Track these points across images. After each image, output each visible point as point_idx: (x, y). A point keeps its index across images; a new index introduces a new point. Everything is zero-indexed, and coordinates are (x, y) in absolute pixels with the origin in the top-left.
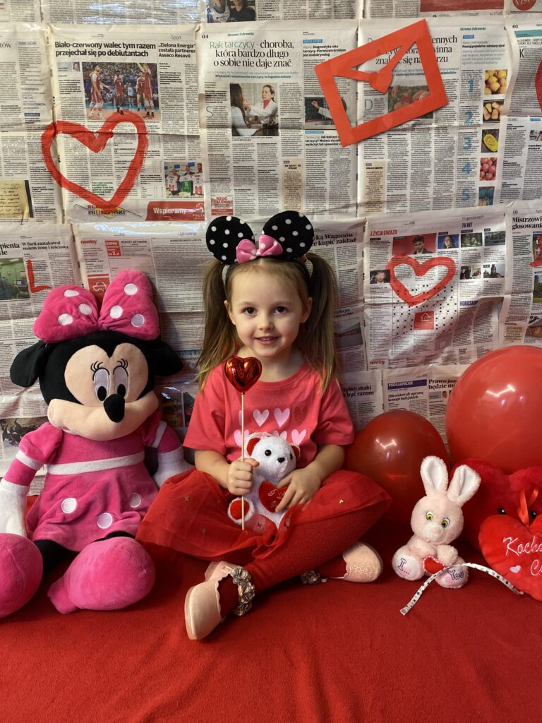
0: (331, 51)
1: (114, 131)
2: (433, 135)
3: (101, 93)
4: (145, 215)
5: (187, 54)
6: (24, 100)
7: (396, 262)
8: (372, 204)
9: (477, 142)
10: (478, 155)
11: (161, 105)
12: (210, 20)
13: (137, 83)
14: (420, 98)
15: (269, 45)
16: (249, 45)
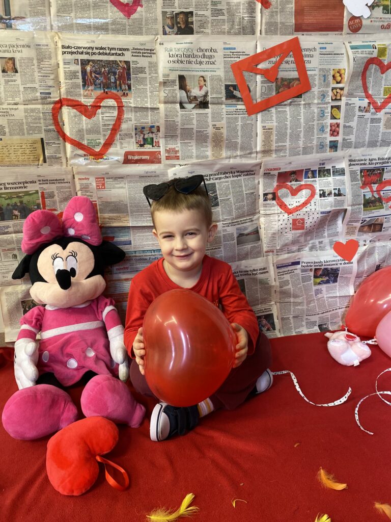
0: (241, 55)
1: (101, 105)
2: (302, 108)
3: (93, 80)
4: (122, 160)
5: (149, 55)
6: (40, 84)
7: (279, 187)
8: (266, 152)
9: (328, 112)
10: (329, 121)
11: (132, 88)
12: (165, 33)
13: (117, 73)
14: (295, 85)
15: (202, 51)
16: (190, 50)
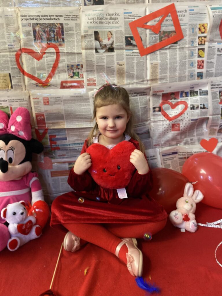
0: (136, 17)
1: (46, 52)
2: (178, 51)
3: (40, 36)
4: (60, 87)
5: (75, 19)
6: (8, 39)
8: (153, 80)
9: (196, 53)
10: (196, 59)
11: (65, 40)
12: (85, 5)
13: (55, 31)
14: (172, 36)
15: (110, 15)
16: (102, 15)
